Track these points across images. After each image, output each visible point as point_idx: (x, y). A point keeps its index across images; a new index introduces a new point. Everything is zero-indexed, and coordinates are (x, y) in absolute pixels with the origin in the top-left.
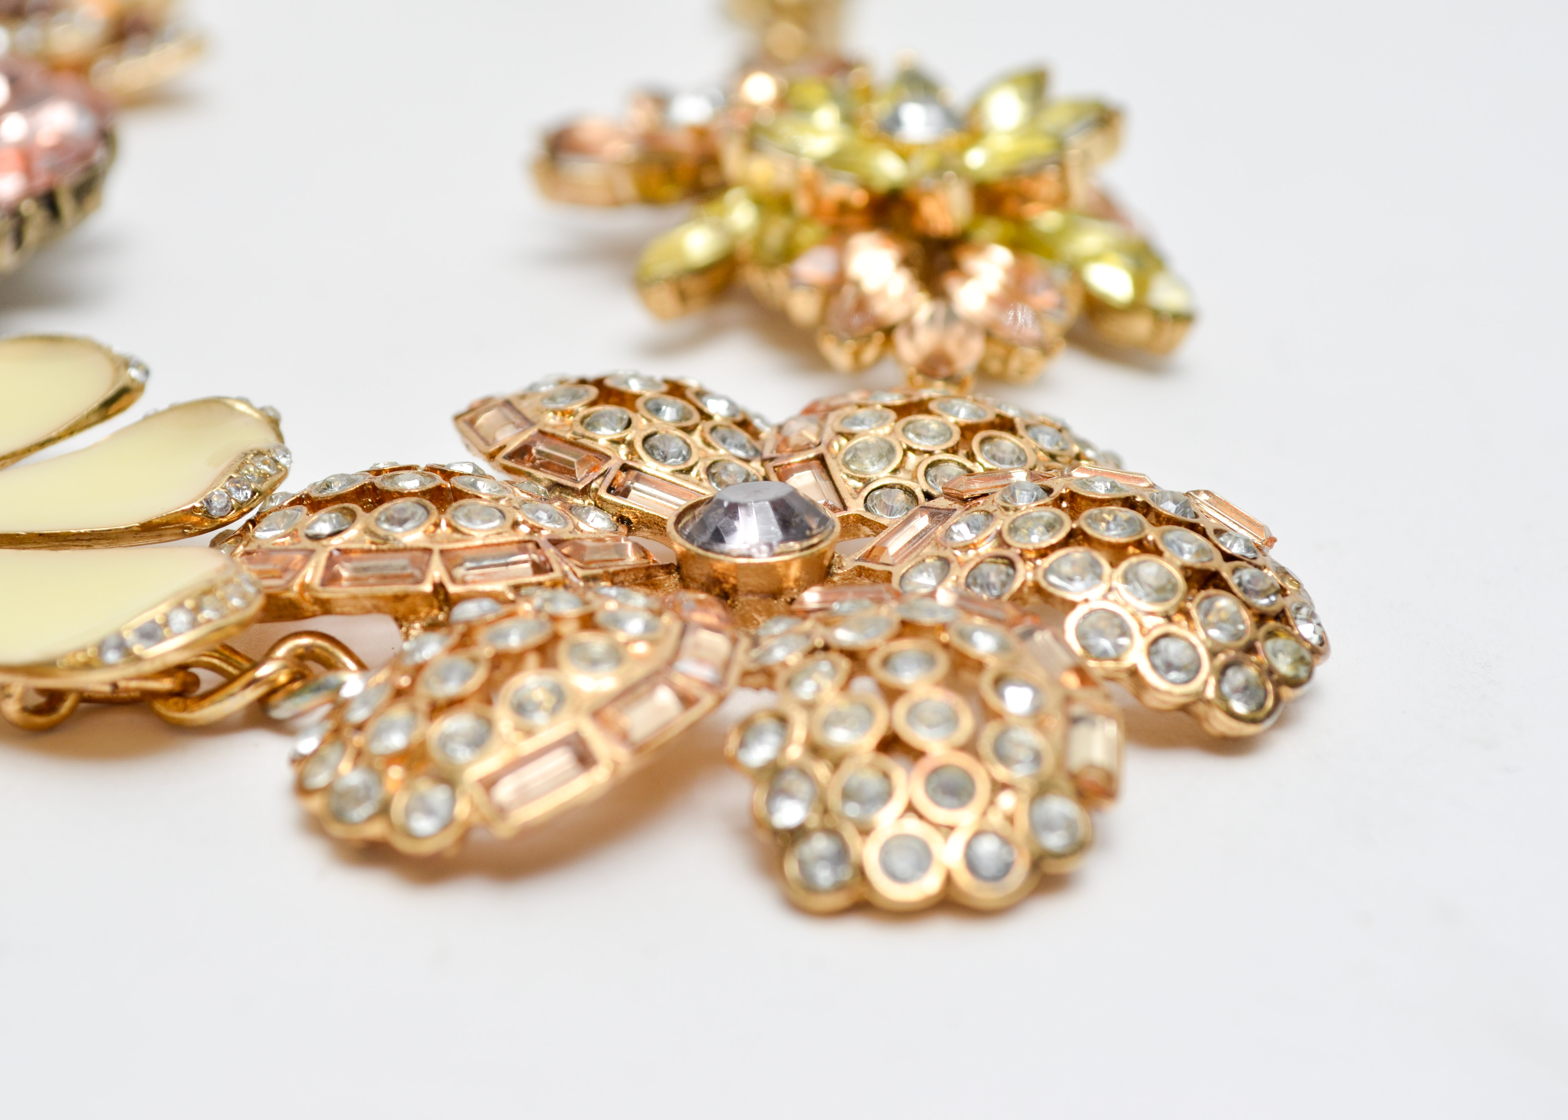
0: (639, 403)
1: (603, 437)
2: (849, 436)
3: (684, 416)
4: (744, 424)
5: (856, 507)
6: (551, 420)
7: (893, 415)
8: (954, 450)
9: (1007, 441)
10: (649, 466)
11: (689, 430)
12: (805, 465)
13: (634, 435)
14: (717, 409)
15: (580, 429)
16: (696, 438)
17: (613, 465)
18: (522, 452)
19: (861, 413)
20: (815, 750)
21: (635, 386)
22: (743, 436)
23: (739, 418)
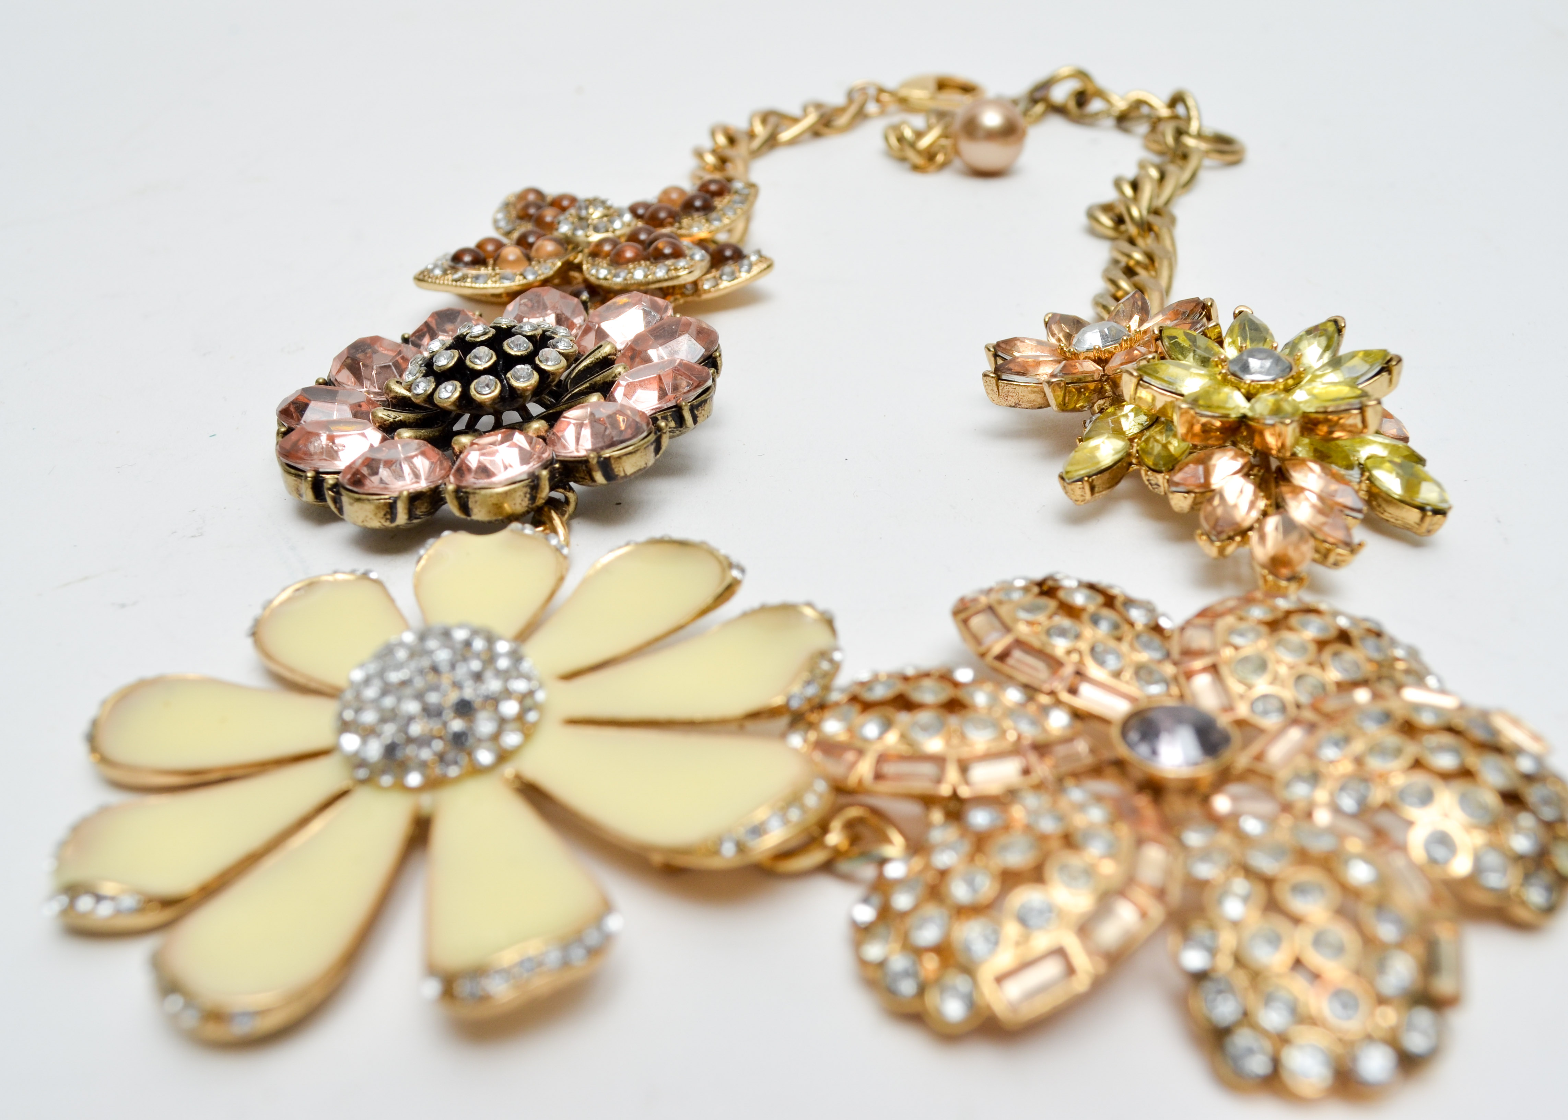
0: (1085, 617)
1: (1060, 646)
2: (1236, 648)
3: (1116, 627)
4: (1157, 629)
5: (1242, 710)
6: (1023, 630)
7: (1264, 630)
8: (1310, 664)
9: (1350, 655)
10: (1093, 670)
11: (1119, 639)
12: (1205, 670)
13: (1083, 646)
14: (1137, 615)
15: (1044, 637)
16: (1124, 647)
17: (1068, 670)
18: (1003, 657)
19: (1243, 626)
20: (1239, 961)
21: (1079, 599)
22: (1157, 640)
23: (1152, 624)
